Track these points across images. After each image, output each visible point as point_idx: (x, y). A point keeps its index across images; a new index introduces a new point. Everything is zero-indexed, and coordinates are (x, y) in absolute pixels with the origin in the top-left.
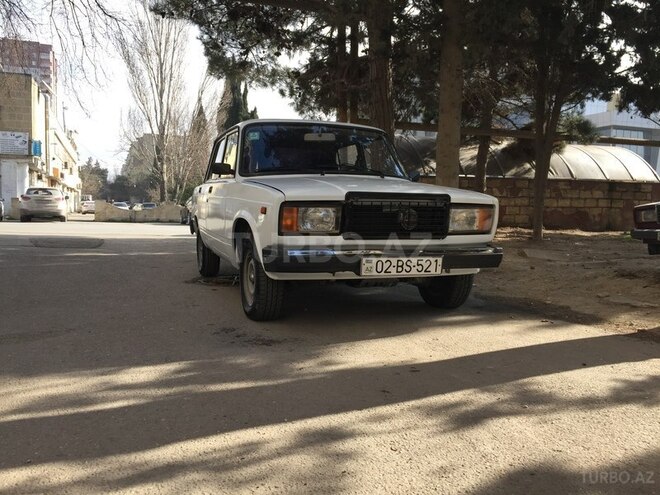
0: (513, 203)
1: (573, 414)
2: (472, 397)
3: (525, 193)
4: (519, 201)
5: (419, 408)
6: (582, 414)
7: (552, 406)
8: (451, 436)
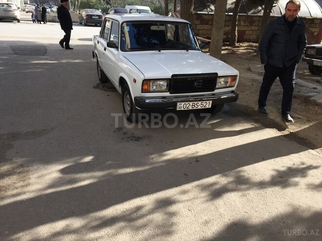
0: (250, 29)
1: (254, 191)
2: (218, 180)
3: (256, 23)
4: (253, 28)
5: (198, 186)
6: (258, 191)
7: (248, 186)
8: (210, 203)
